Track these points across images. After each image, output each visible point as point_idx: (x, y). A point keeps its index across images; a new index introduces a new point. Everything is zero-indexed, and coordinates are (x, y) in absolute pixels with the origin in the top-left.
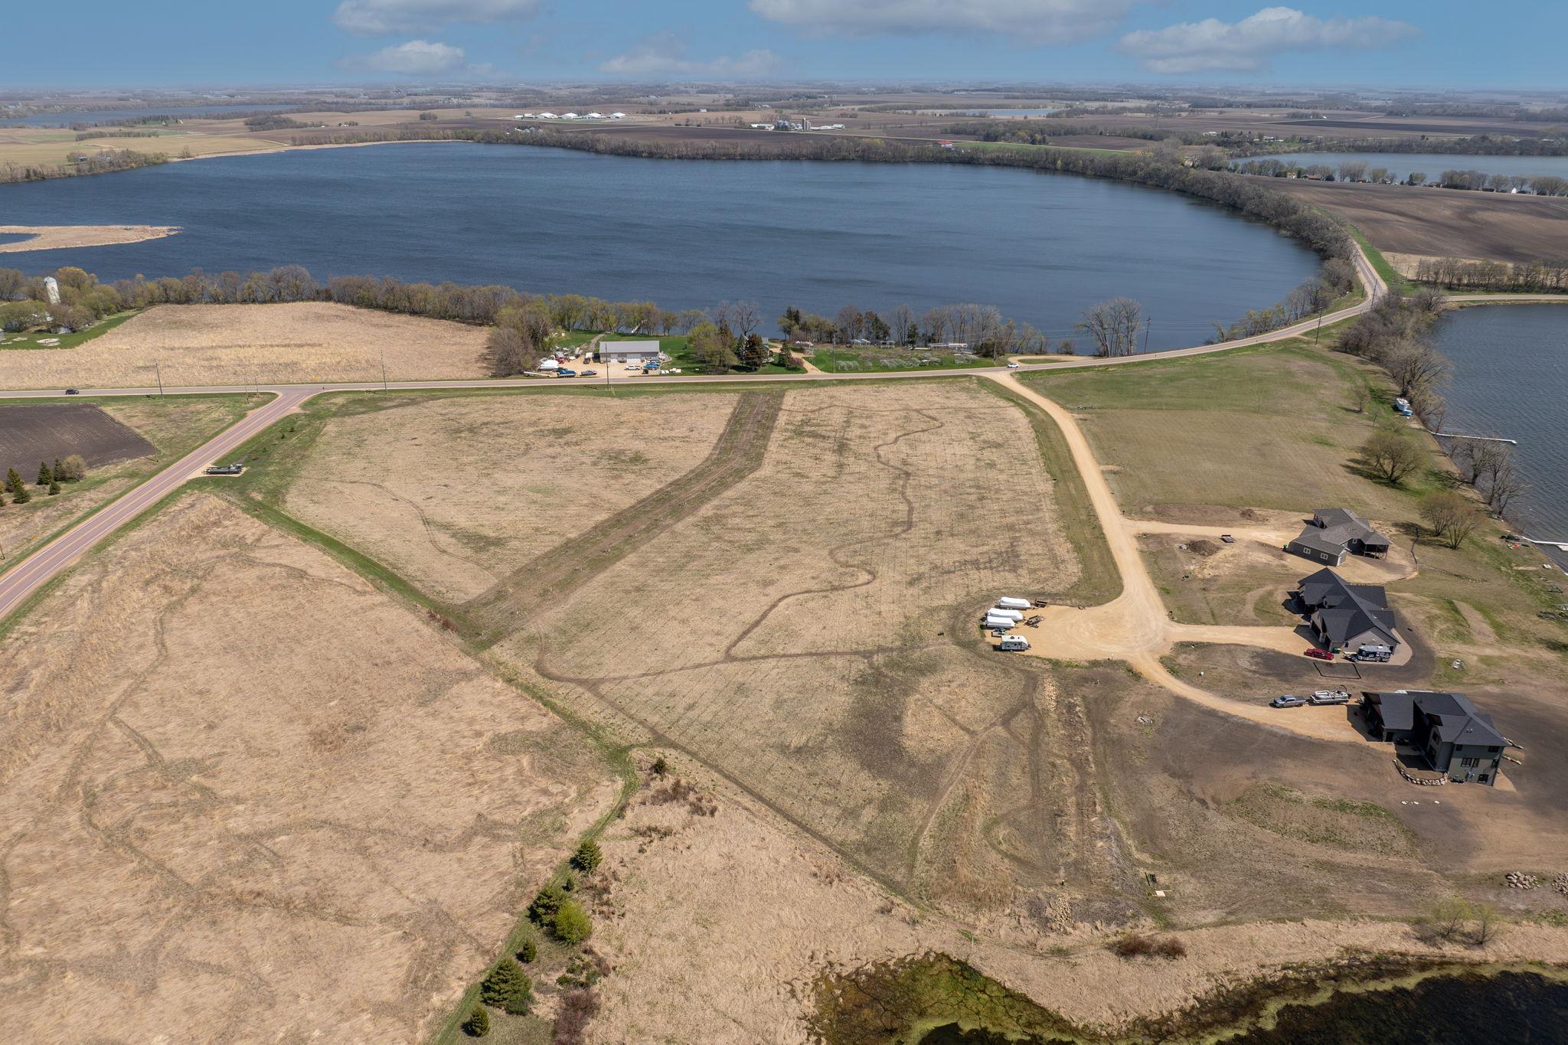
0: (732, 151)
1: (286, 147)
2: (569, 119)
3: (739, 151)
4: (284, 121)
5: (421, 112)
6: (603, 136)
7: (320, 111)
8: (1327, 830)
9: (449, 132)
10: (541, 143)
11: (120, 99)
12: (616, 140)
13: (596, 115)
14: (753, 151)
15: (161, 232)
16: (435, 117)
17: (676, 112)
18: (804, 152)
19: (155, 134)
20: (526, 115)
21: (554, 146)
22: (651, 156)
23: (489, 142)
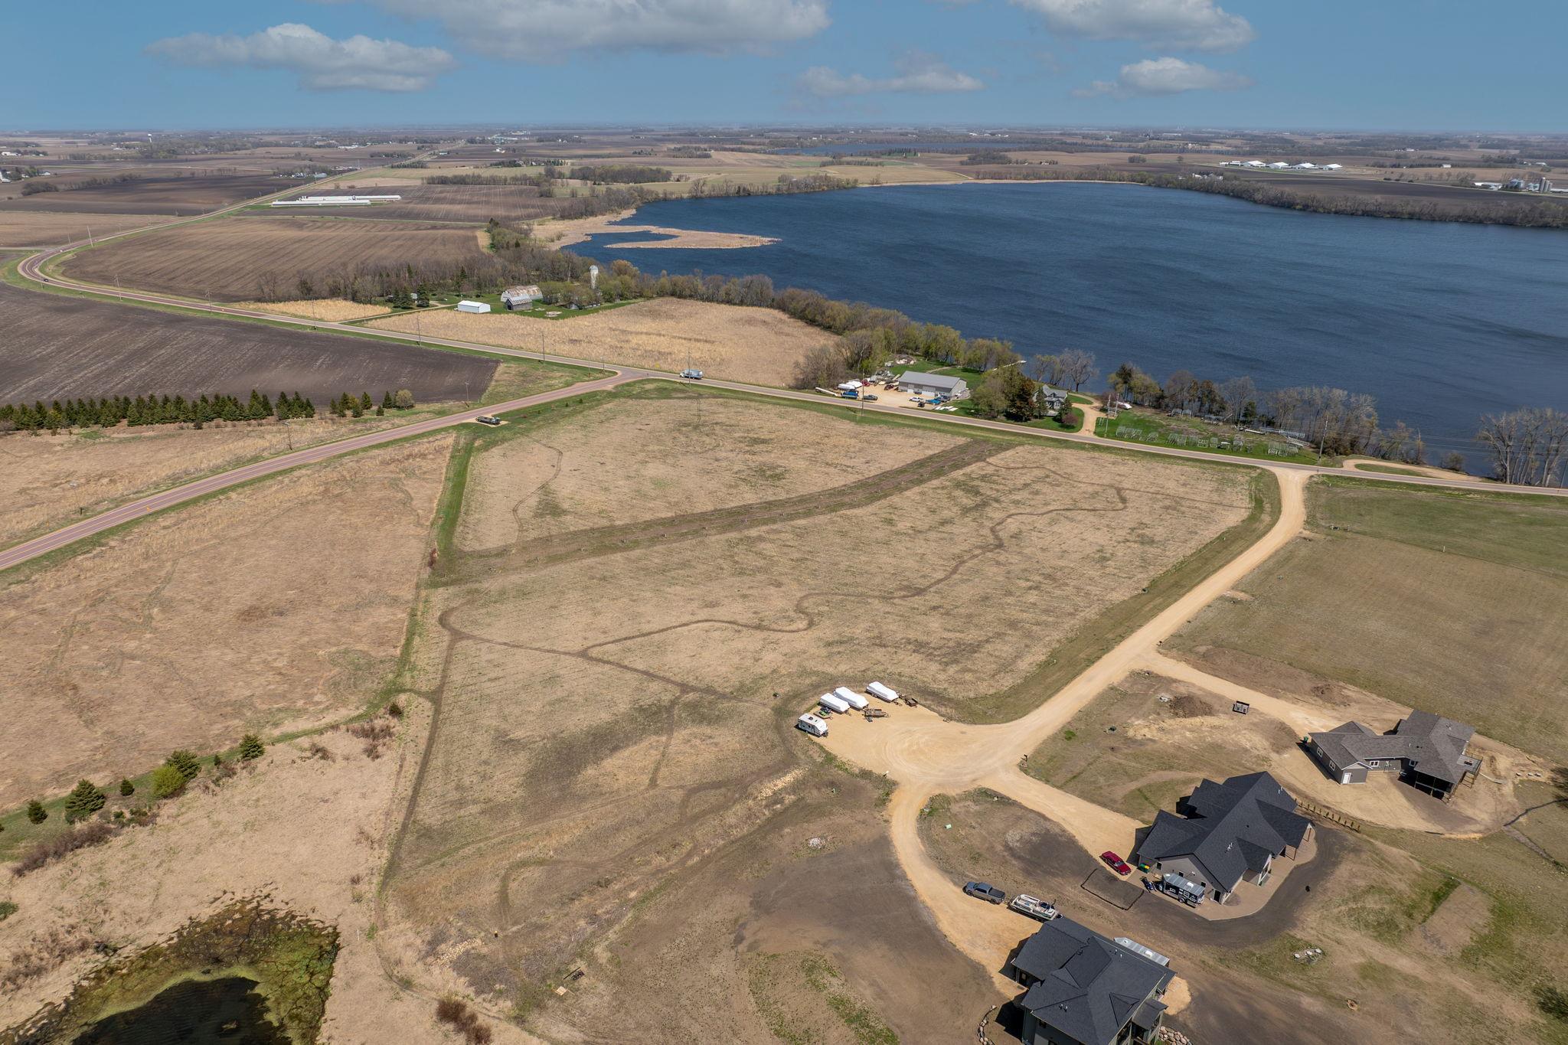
0: (1399, 209)
1: (971, 180)
2: (1277, 168)
3: (1409, 209)
4: (1001, 157)
5: (1132, 155)
6: (1265, 185)
7: (1047, 150)
8: (806, 1032)
9: (1126, 174)
10: (1208, 190)
11: (901, 134)
12: (1274, 191)
13: (1308, 165)
14: (1426, 211)
15: (766, 241)
16: (1144, 160)
17: (1411, 166)
18: (1493, 215)
19: (881, 164)
20: (1234, 162)
21: (1219, 193)
22: (1305, 208)
23: (1159, 186)
